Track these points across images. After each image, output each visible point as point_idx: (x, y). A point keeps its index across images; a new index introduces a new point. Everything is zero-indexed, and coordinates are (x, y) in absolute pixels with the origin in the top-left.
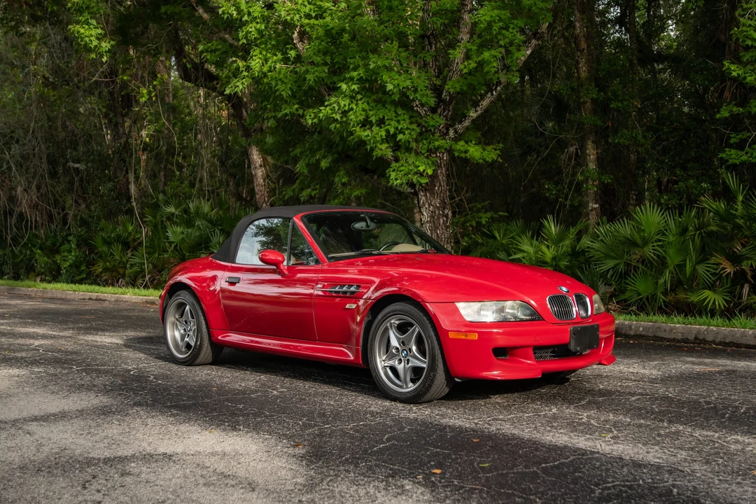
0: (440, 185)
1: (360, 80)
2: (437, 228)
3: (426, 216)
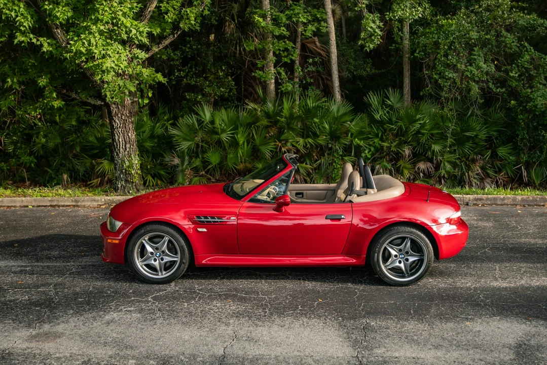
2: (127, 132)
3: (119, 123)
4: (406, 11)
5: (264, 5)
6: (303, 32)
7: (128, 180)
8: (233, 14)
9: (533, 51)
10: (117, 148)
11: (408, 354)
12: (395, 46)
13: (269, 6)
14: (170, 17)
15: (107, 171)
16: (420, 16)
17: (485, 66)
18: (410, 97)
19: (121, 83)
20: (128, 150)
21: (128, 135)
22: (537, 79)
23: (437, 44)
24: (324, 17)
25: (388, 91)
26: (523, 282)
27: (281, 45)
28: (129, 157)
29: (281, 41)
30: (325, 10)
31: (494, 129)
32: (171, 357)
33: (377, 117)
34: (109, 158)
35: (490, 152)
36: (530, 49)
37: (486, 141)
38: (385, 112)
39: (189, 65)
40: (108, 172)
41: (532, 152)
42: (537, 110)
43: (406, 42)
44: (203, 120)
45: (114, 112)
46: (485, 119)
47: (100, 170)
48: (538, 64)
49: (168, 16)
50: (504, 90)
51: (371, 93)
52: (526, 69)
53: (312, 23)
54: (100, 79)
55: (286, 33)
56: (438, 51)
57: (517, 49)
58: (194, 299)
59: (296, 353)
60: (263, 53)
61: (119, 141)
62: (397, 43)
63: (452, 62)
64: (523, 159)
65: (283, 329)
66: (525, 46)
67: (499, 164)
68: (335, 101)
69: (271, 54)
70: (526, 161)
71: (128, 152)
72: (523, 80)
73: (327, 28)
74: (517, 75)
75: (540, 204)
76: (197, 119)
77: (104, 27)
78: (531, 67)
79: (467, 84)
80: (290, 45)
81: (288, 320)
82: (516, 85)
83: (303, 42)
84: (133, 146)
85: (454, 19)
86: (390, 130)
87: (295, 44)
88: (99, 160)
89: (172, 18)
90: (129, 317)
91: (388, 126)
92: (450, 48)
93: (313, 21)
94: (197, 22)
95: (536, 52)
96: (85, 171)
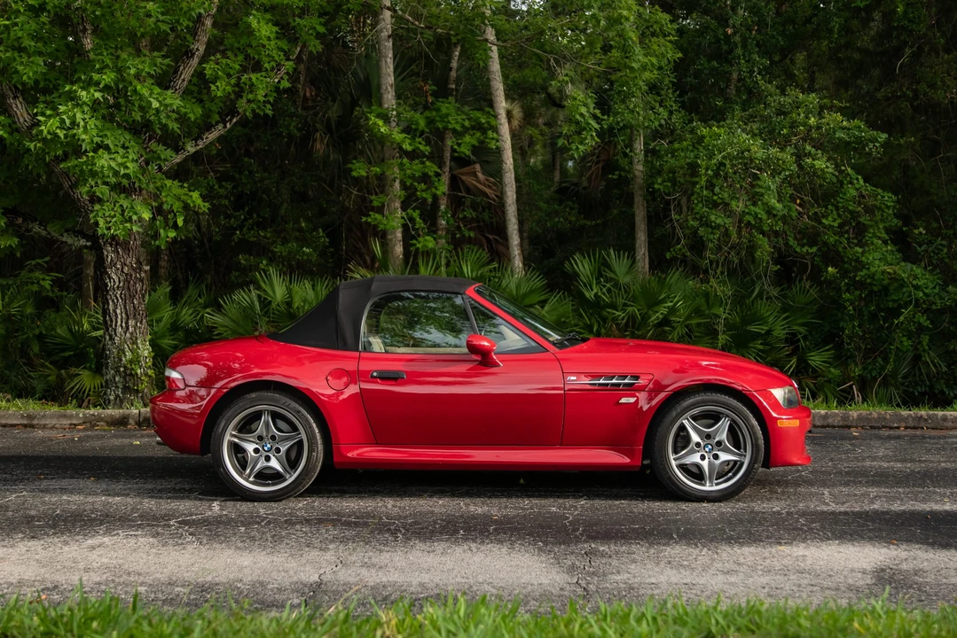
0: (135, 240)
1: (107, 88)
2: (132, 297)
3: (117, 280)
4: (638, 113)
5: (385, 100)
6: (456, 147)
7: (129, 387)
8: (329, 119)
9: (861, 182)
10: (111, 326)
11: (674, 580)
12: (620, 176)
13: (394, 102)
14: (221, 88)
15: (87, 389)
16: (663, 122)
17: (779, 206)
18: (647, 266)
19: (126, 204)
20: (131, 329)
21: (133, 303)
22: (871, 231)
23: (693, 168)
24: (493, 123)
25: (609, 255)
26: (875, 506)
27: (416, 168)
28: (133, 343)
29: (417, 161)
30: (494, 111)
31: (800, 321)
32: (217, 584)
33: (590, 295)
34: (93, 366)
35: (794, 360)
36: (857, 179)
37: (786, 340)
38: (604, 290)
39: (247, 209)
40: (90, 391)
41: (870, 361)
42: (875, 282)
43: (639, 168)
44: (270, 299)
45: (109, 260)
46: (784, 303)
47: (73, 388)
48: (872, 205)
49: (217, 87)
50: (814, 249)
51: (577, 257)
52: (851, 212)
53: (471, 132)
54: (88, 192)
55: (426, 149)
56: (696, 179)
57: (835, 180)
58: (259, 523)
59: (459, 579)
60: (381, 183)
61: (116, 314)
62: (624, 170)
63: (722, 199)
64: (854, 372)
65: (432, 555)
66: (848, 174)
67: (812, 386)
68: (512, 271)
69: (397, 184)
70: (859, 375)
71: (132, 334)
72: (847, 232)
73: (497, 141)
74: (836, 224)
75: (892, 425)
76: (259, 297)
77: (102, 94)
78: (859, 209)
79: (748, 237)
80: (431, 168)
81: (439, 547)
82: (836, 241)
83: (454, 172)
84: (141, 323)
85: (723, 126)
86: (613, 319)
87: (440, 167)
88: (73, 370)
89: (224, 89)
90: (134, 541)
91: (609, 313)
92: (717, 175)
93: (473, 128)
94: (269, 102)
95: (867, 184)
96: (46, 391)
